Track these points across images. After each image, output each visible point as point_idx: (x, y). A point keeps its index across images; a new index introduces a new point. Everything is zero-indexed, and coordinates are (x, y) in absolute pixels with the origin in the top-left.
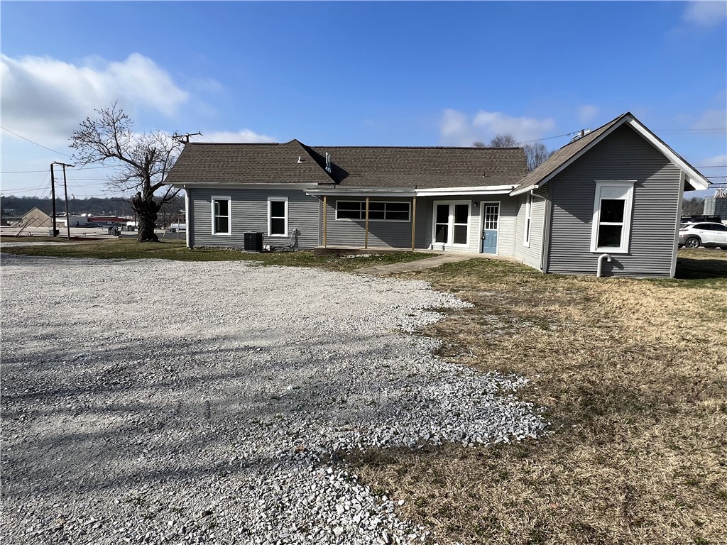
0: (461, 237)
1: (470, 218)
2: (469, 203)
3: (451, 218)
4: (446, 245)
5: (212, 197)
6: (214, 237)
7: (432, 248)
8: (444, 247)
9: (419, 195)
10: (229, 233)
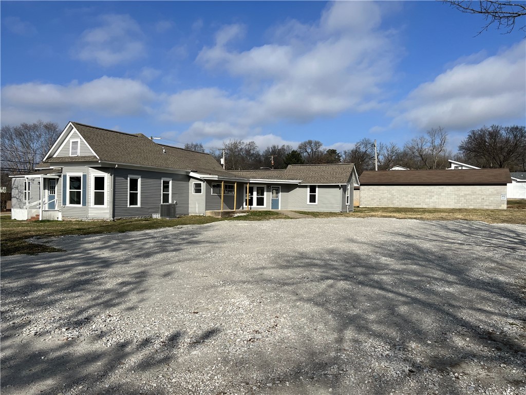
0: (260, 202)
1: (265, 193)
2: (265, 186)
3: (255, 193)
4: (252, 206)
5: (129, 176)
6: (130, 208)
7: (243, 209)
8: (251, 208)
9: (251, 181)
10: (139, 205)
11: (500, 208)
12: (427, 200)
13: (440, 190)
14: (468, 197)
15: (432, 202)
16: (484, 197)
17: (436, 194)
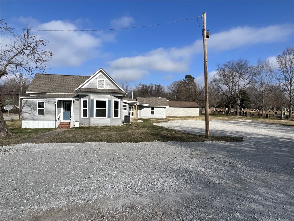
11: (197, 116)
12: (174, 113)
13: (179, 109)
14: (188, 112)
15: (176, 114)
16: (192, 112)
17: (178, 111)
